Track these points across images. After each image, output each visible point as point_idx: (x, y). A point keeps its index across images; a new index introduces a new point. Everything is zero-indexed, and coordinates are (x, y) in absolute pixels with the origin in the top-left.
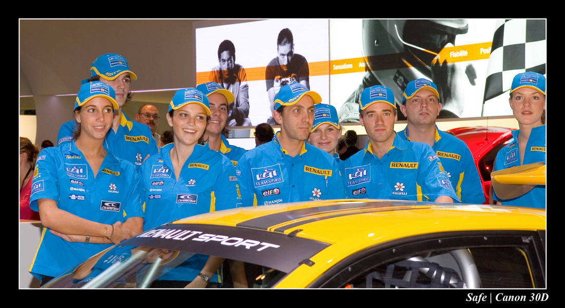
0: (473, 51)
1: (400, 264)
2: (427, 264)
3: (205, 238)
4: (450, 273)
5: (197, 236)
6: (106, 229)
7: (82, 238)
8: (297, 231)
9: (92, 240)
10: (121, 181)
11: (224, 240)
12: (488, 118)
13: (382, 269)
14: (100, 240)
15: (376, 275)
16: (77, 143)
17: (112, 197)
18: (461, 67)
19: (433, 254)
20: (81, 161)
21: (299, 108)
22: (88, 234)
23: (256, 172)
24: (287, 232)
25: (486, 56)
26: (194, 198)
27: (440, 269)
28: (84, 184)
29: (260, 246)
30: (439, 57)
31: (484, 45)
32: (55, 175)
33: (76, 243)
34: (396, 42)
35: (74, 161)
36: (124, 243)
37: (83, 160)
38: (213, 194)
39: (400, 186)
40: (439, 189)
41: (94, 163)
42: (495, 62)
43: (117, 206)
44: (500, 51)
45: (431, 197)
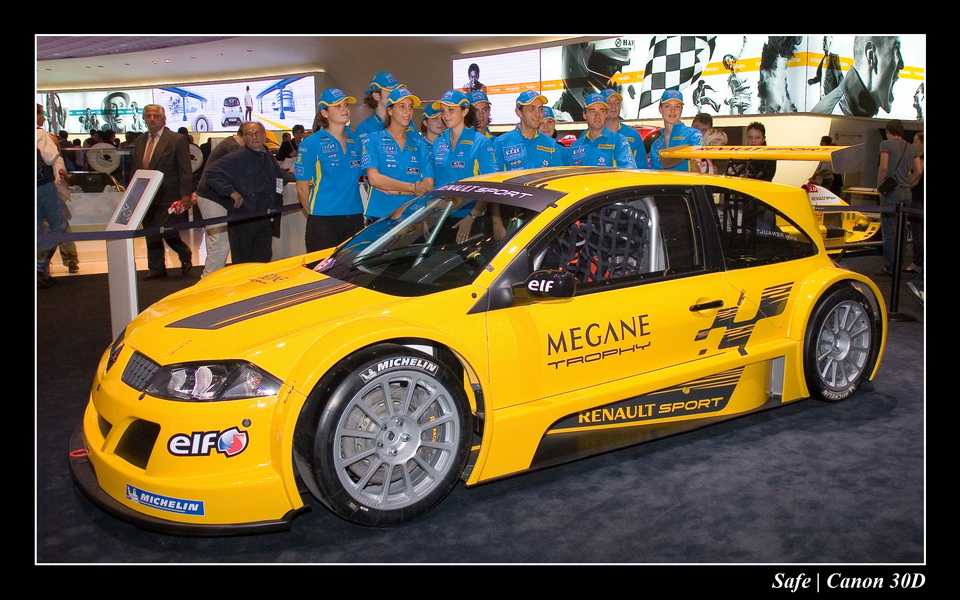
0: (633, 76)
1: (610, 207)
2: (626, 207)
3: (482, 190)
4: (641, 212)
5: (477, 189)
6: (410, 186)
7: (397, 192)
8: (544, 185)
9: (402, 193)
10: (418, 154)
11: (496, 192)
12: (642, 120)
13: (598, 211)
14: (408, 193)
15: (594, 214)
16: (388, 131)
17: (413, 165)
18: (625, 87)
19: (630, 201)
20: (393, 142)
21: (533, 107)
22: (400, 190)
23: (506, 150)
24: (537, 186)
25: (641, 80)
26: (462, 164)
27: (635, 210)
28: (395, 157)
29: (520, 195)
30: (612, 80)
31: (640, 73)
32: (377, 151)
33: (393, 195)
34: (584, 70)
35: (387, 142)
36: (427, 193)
37: (394, 141)
38: (476, 161)
39: (602, 160)
40: (627, 163)
41: (401, 143)
42: (646, 84)
43: (417, 171)
44: (649, 77)
45: (622, 165)
